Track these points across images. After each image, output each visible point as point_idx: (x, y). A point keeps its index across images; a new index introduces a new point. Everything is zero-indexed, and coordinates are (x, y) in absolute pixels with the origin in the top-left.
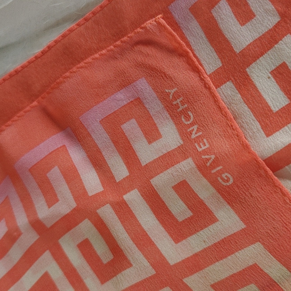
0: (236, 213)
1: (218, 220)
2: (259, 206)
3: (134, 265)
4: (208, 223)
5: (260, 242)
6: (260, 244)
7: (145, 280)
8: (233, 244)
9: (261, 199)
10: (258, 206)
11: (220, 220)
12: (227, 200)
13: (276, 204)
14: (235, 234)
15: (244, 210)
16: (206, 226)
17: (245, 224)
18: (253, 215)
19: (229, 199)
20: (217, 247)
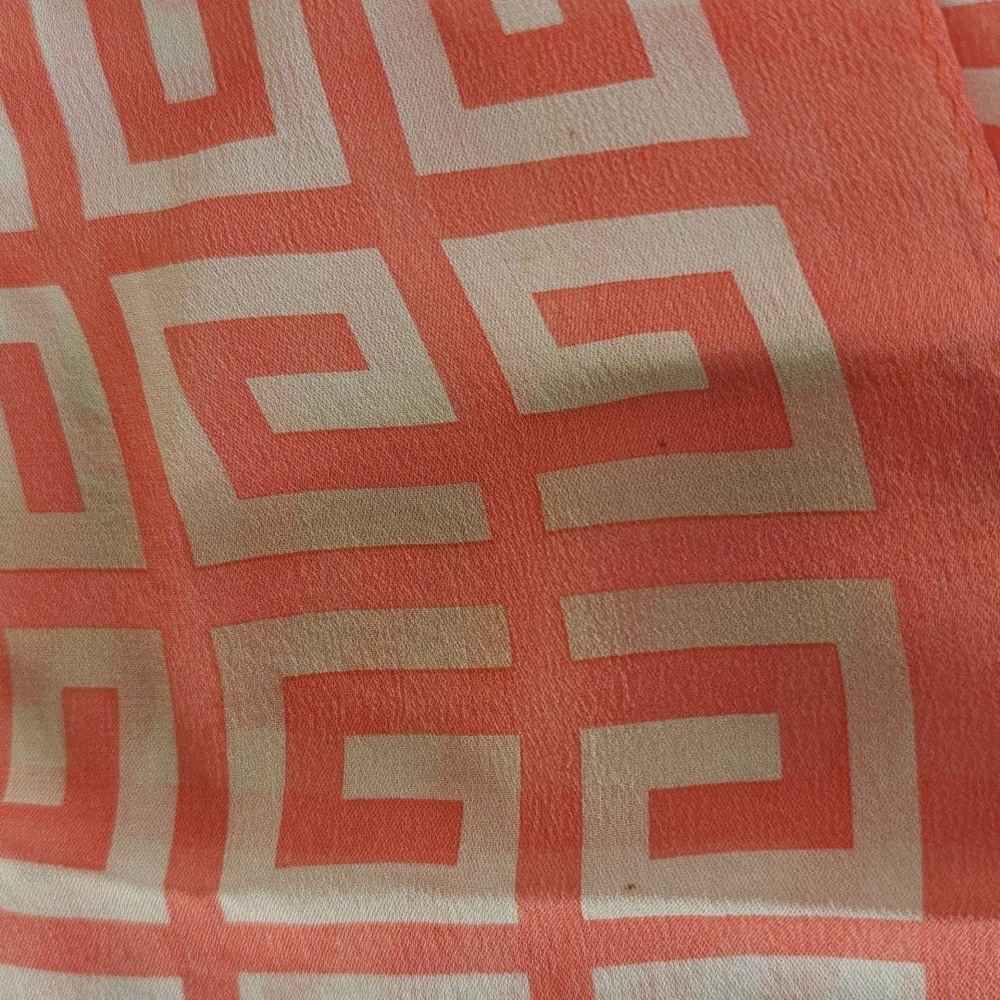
0: (731, 74)
1: (650, 74)
2: (829, 85)
3: (283, 133)
4: (609, 75)
5: (780, 207)
6: (777, 213)
7: (298, 194)
8: (676, 176)
9: (846, 65)
10: (823, 85)
11: (659, 77)
12: (714, 16)
13: (898, 107)
14: (696, 143)
15: (766, 74)
16: (595, 82)
17: (752, 124)
18: (792, 107)
19: (723, 13)
20: (611, 169)
